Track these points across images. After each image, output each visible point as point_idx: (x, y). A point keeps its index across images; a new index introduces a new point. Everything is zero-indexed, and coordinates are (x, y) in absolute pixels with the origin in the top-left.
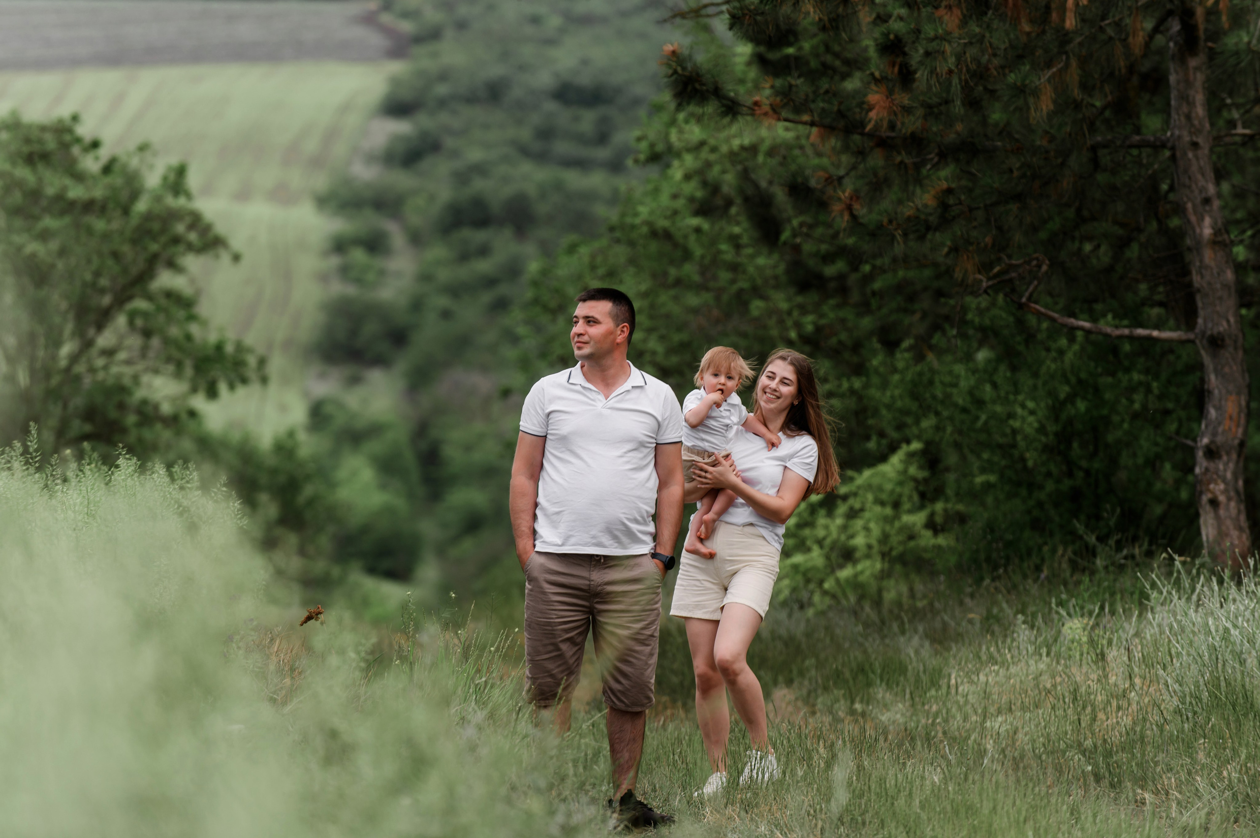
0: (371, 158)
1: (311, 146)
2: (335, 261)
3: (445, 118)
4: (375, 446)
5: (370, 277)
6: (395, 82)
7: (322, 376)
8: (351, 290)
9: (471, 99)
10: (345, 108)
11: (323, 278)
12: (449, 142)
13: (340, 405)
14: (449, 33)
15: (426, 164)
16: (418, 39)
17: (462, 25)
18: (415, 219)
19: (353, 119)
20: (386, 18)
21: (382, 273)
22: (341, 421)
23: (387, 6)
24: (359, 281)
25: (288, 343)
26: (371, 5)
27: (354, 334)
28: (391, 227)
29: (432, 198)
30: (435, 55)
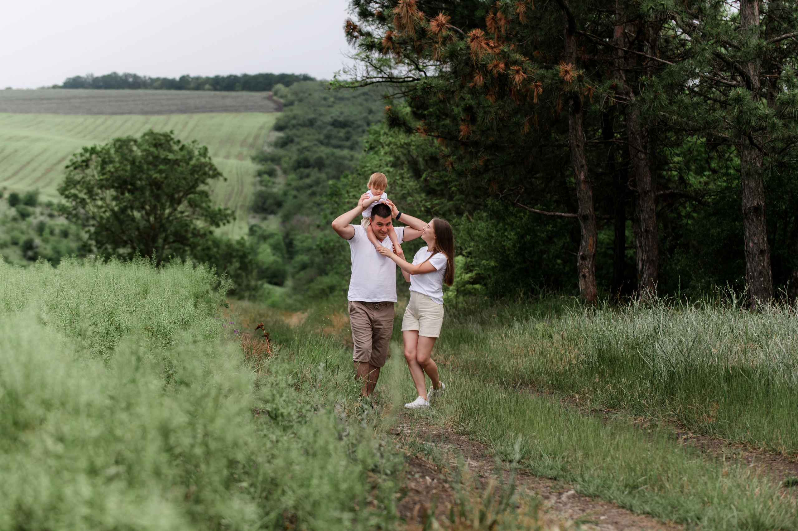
0: (270, 145)
1: (250, 140)
2: (258, 179)
3: (294, 131)
4: (271, 241)
5: (270, 184)
6: (278, 119)
7: (254, 217)
8: (264, 189)
9: (303, 125)
10: (262, 128)
11: (254, 185)
12: (296, 140)
13: (260, 227)
14: (296, 103)
15: (288, 147)
16: (286, 105)
17: (301, 100)
18: (285, 165)
19: (264, 132)
20: (275, 98)
21: (274, 183)
22: (260, 232)
23: (276, 94)
24: (266, 186)
25: (242, 206)
26: (271, 93)
27: (264, 203)
28: (277, 168)
29: (290, 158)
30: (291, 110)
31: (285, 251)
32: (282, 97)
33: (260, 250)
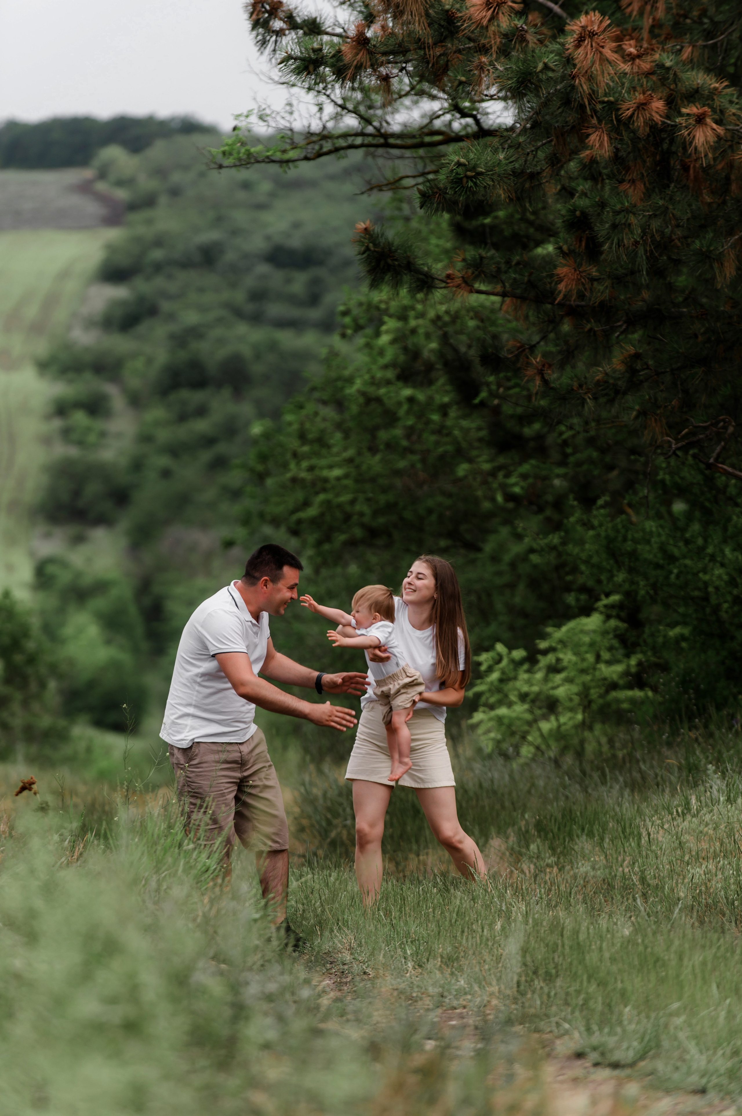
0: (90, 324)
1: (32, 312)
2: (57, 423)
3: (159, 282)
4: (100, 603)
5: (92, 438)
6: (111, 248)
7: (48, 535)
8: (73, 452)
9: (185, 265)
10: (64, 275)
11: (46, 441)
12: (166, 306)
13: (65, 565)
14: (163, 200)
15: (142, 328)
16: (133, 207)
17: (175, 192)
18: (134, 382)
19: (71, 286)
20: (101, 186)
21: (103, 434)
22: (64, 578)
23: (102, 175)
24: (80, 443)
25: (13, 505)
26: (87, 173)
27: (77, 494)
28: (111, 390)
29: (150, 361)
30: (149, 222)
31: (139, 630)
32: (120, 183)
33: (68, 631)
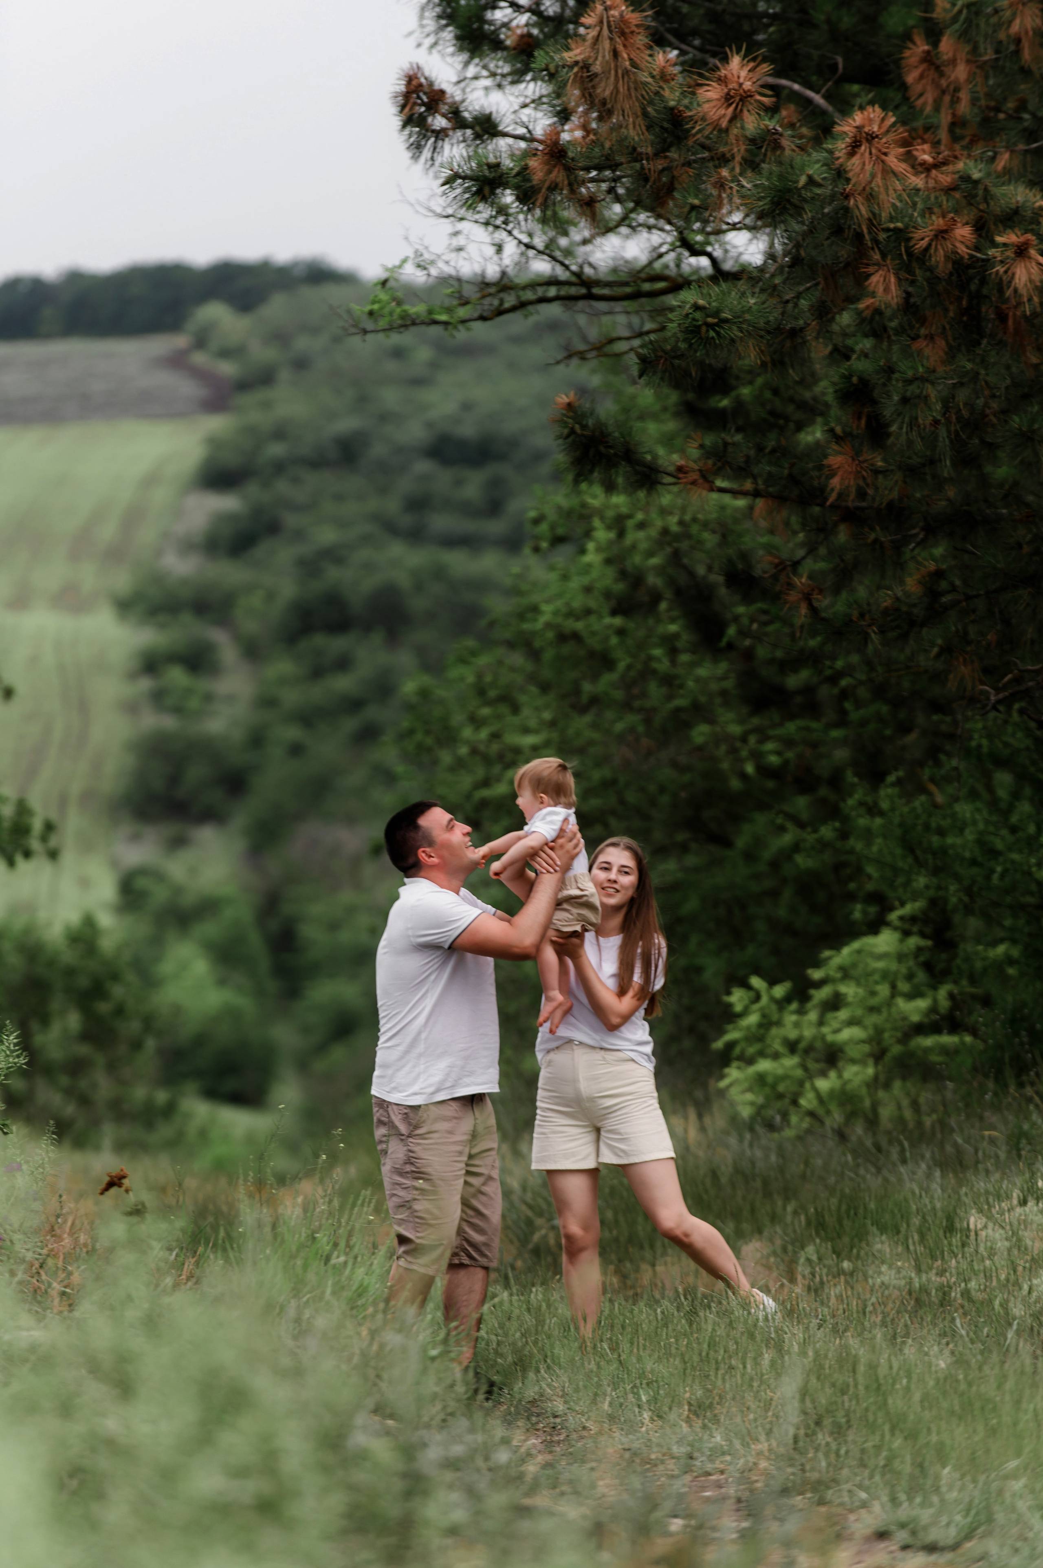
0: (187, 546)
1: (108, 532)
2: (145, 684)
3: (281, 488)
4: (210, 929)
5: (194, 703)
6: (214, 443)
7: (135, 838)
8: (169, 722)
9: (317, 463)
10: (150, 480)
11: (131, 708)
12: (291, 520)
13: (159, 876)
14: (285, 375)
15: (261, 550)
16: (243, 385)
17: (301, 364)
18: (250, 626)
19: (161, 496)
20: (199, 359)
21: (209, 698)
22: (160, 895)
23: (200, 343)
24: (178, 710)
25: (87, 797)
26: (180, 341)
27: (174, 779)
28: (219, 637)
29: (271, 596)
30: (267, 405)
31: (264, 964)
32: (225, 353)
33: (167, 967)
